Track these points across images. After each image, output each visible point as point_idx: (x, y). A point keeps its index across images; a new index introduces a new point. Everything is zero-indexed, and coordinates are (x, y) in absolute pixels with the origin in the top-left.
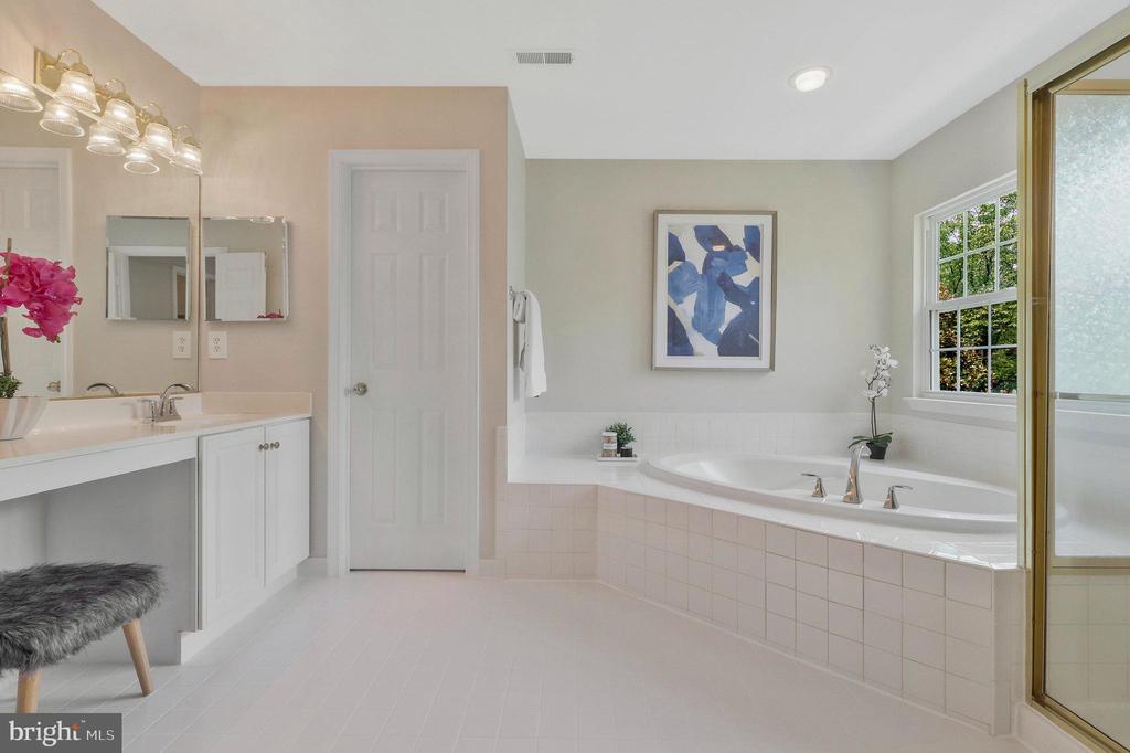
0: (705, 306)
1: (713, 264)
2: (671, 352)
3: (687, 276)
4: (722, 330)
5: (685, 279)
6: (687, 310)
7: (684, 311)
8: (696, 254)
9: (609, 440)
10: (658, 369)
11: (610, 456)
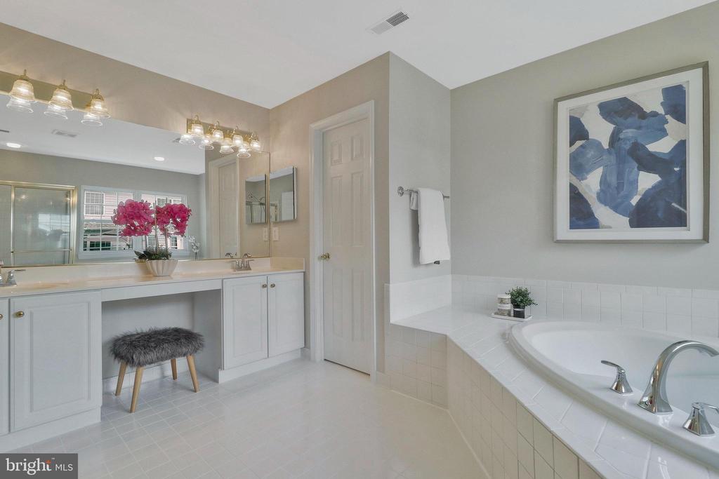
0: (613, 180)
1: (622, 136)
2: (573, 226)
3: (590, 154)
4: (634, 201)
5: (589, 156)
6: (592, 184)
7: (587, 186)
8: (600, 130)
9: (502, 301)
10: (559, 242)
11: (503, 314)
